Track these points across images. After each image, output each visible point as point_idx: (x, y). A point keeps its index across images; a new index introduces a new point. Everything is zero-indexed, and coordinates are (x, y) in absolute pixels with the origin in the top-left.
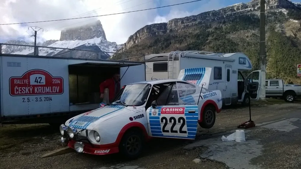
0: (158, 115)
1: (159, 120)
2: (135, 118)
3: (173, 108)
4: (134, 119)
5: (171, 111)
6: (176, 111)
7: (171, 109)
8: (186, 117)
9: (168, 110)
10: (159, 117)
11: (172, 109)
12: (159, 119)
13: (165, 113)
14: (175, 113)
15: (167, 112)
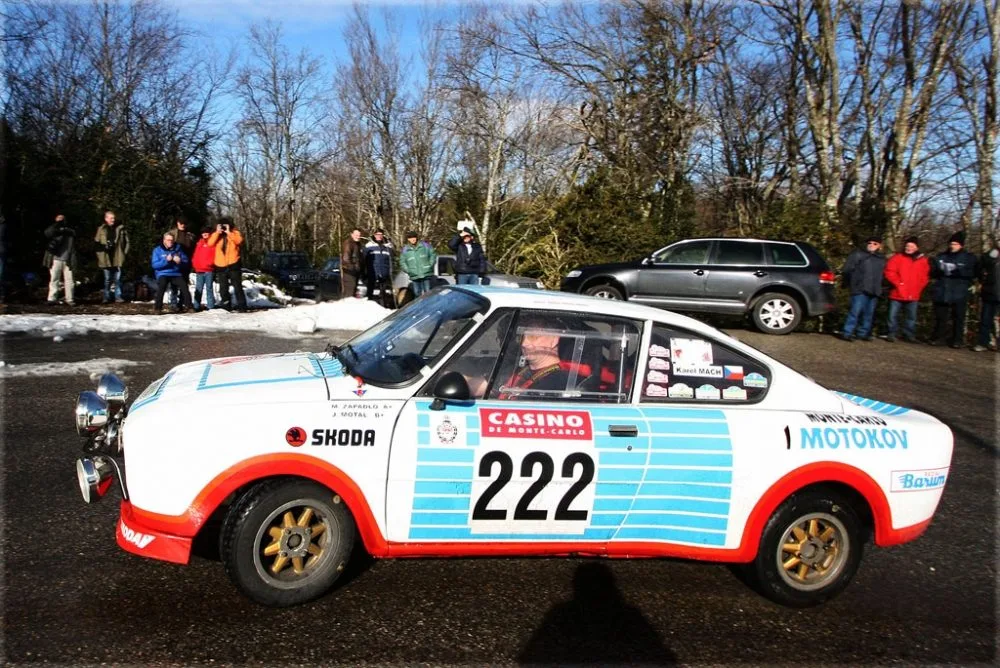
0: (465, 441)
1: (472, 468)
2: (321, 438)
3: (535, 413)
4: (310, 439)
5: (532, 427)
6: (555, 426)
7: (527, 417)
8: (601, 453)
9: (512, 419)
10: (472, 451)
11: (535, 418)
12: (472, 461)
13: (505, 432)
14: (549, 433)
15: (512, 430)
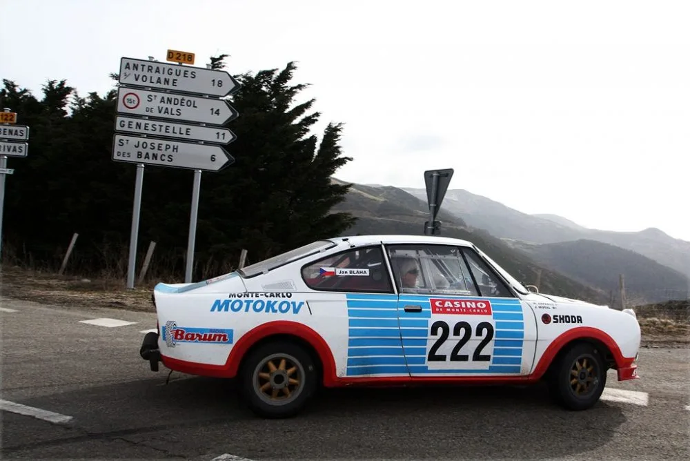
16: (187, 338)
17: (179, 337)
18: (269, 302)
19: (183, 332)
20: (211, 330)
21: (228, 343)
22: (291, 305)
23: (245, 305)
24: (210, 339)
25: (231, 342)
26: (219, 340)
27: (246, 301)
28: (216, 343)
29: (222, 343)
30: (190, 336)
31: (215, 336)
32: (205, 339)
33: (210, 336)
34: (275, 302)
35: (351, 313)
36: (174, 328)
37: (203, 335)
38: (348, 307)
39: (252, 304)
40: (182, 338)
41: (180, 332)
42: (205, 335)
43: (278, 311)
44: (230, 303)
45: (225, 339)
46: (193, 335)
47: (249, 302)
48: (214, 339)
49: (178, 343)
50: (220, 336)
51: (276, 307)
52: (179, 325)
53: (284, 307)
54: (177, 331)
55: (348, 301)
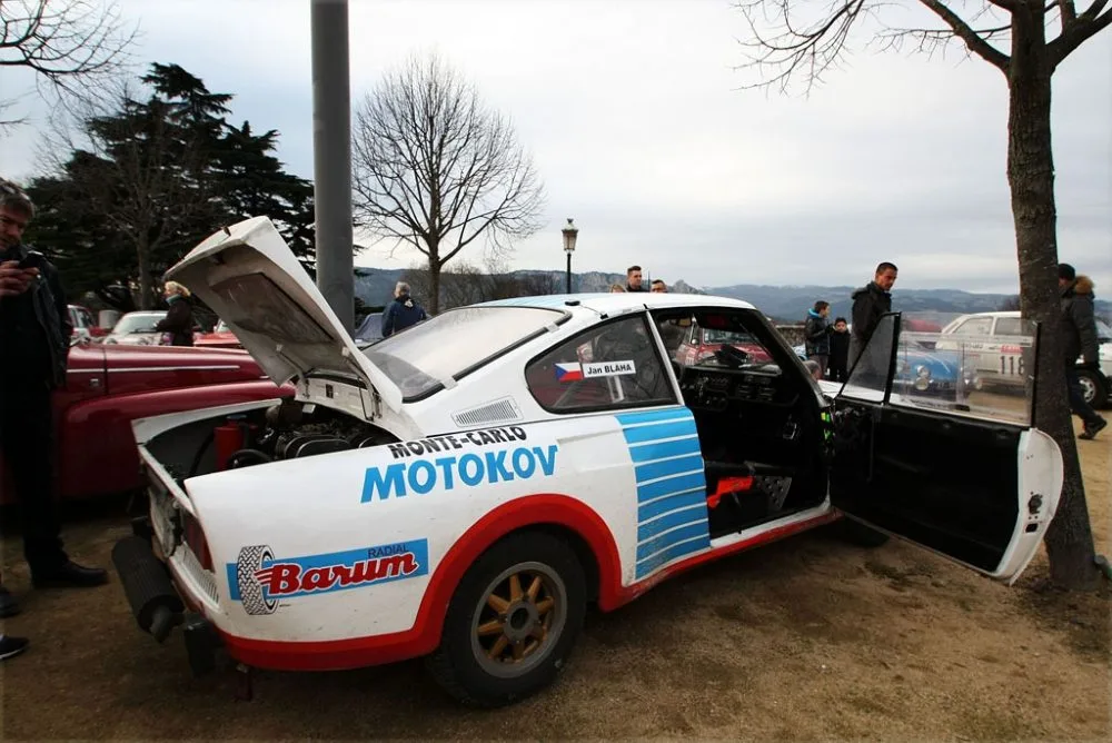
16: (308, 584)
17: (283, 584)
18: (490, 456)
19: (294, 570)
20: (372, 552)
21: (417, 574)
22: (536, 457)
23: (440, 470)
24: (371, 575)
25: (424, 571)
26: (395, 571)
27: (439, 462)
28: (388, 580)
29: (402, 577)
30: (315, 578)
31: (384, 564)
32: (358, 577)
33: (372, 565)
34: (503, 454)
35: (636, 455)
36: (264, 565)
37: (353, 568)
38: (629, 442)
39: (455, 468)
40: (293, 585)
41: (285, 573)
42: (359, 567)
43: (516, 475)
44: (405, 474)
45: (408, 568)
46: (324, 573)
47: (447, 463)
48: (383, 572)
49: (282, 601)
50: (395, 560)
51: (508, 465)
52: (281, 554)
53: (524, 462)
54: (278, 570)
55: (624, 430)
